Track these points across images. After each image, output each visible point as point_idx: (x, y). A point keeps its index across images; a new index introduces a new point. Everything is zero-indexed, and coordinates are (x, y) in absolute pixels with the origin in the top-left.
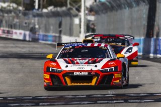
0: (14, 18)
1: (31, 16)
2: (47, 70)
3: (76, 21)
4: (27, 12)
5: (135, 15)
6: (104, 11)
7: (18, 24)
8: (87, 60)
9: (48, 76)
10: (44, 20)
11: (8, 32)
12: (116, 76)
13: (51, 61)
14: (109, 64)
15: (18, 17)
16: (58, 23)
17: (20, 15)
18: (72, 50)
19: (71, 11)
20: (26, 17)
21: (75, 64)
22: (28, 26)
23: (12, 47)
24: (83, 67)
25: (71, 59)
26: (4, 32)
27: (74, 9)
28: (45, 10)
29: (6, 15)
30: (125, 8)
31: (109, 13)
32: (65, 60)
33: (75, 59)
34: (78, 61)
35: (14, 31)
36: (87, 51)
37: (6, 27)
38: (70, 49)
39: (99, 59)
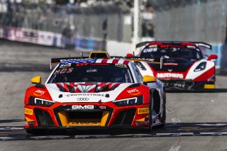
0: (39, 15)
1: (64, 12)
2: (29, 102)
3: (127, 20)
4: (59, 6)
5: (210, 13)
6: (167, 7)
7: (45, 23)
8: (94, 86)
9: (31, 112)
10: (82, 19)
11: (32, 35)
12: (140, 111)
13: (36, 86)
14: (129, 92)
15: (45, 13)
16: (102, 22)
17: (49, 11)
18: (71, 70)
19: (121, 6)
20: (57, 14)
21: (74, 92)
22: (60, 26)
23: (37, 56)
24: (86, 97)
25: (68, 84)
26: (25, 34)
27: (125, 4)
28: (83, 5)
29: (29, 11)
30: (196, 3)
31: (174, 10)
32: (59, 86)
33: (76, 84)
34: (79, 87)
35: (40, 33)
36: (95, 70)
37: (29, 28)
38: (68, 68)
39: (113, 84)
